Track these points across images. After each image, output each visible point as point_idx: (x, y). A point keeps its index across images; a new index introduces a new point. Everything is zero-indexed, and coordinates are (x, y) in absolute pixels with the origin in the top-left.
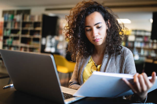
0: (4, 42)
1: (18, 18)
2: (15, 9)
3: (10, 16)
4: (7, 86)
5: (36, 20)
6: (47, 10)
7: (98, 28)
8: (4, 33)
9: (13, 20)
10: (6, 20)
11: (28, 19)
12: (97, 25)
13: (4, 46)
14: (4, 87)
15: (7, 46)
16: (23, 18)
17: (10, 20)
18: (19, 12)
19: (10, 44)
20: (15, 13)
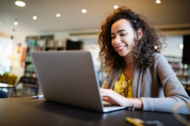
0: (26, 68)
1: (42, 43)
2: (39, 34)
3: (33, 41)
4: (36, 97)
5: (60, 45)
6: (71, 35)
7: (122, 35)
8: (26, 58)
9: (36, 45)
10: (29, 46)
11: (51, 44)
12: (120, 32)
13: (26, 72)
14: (32, 97)
15: (29, 72)
16: (47, 43)
17: (33, 45)
18: (42, 38)
19: (32, 70)
20: (39, 38)
